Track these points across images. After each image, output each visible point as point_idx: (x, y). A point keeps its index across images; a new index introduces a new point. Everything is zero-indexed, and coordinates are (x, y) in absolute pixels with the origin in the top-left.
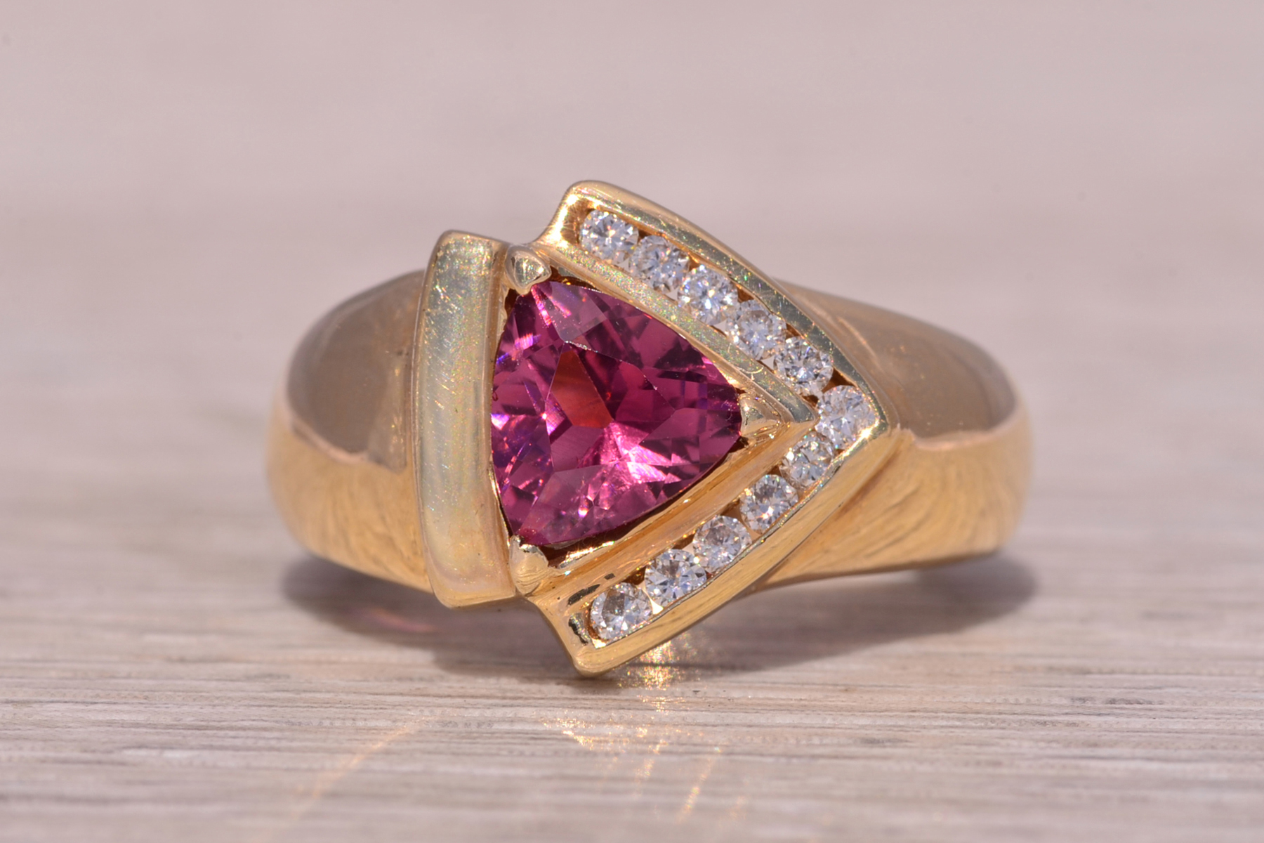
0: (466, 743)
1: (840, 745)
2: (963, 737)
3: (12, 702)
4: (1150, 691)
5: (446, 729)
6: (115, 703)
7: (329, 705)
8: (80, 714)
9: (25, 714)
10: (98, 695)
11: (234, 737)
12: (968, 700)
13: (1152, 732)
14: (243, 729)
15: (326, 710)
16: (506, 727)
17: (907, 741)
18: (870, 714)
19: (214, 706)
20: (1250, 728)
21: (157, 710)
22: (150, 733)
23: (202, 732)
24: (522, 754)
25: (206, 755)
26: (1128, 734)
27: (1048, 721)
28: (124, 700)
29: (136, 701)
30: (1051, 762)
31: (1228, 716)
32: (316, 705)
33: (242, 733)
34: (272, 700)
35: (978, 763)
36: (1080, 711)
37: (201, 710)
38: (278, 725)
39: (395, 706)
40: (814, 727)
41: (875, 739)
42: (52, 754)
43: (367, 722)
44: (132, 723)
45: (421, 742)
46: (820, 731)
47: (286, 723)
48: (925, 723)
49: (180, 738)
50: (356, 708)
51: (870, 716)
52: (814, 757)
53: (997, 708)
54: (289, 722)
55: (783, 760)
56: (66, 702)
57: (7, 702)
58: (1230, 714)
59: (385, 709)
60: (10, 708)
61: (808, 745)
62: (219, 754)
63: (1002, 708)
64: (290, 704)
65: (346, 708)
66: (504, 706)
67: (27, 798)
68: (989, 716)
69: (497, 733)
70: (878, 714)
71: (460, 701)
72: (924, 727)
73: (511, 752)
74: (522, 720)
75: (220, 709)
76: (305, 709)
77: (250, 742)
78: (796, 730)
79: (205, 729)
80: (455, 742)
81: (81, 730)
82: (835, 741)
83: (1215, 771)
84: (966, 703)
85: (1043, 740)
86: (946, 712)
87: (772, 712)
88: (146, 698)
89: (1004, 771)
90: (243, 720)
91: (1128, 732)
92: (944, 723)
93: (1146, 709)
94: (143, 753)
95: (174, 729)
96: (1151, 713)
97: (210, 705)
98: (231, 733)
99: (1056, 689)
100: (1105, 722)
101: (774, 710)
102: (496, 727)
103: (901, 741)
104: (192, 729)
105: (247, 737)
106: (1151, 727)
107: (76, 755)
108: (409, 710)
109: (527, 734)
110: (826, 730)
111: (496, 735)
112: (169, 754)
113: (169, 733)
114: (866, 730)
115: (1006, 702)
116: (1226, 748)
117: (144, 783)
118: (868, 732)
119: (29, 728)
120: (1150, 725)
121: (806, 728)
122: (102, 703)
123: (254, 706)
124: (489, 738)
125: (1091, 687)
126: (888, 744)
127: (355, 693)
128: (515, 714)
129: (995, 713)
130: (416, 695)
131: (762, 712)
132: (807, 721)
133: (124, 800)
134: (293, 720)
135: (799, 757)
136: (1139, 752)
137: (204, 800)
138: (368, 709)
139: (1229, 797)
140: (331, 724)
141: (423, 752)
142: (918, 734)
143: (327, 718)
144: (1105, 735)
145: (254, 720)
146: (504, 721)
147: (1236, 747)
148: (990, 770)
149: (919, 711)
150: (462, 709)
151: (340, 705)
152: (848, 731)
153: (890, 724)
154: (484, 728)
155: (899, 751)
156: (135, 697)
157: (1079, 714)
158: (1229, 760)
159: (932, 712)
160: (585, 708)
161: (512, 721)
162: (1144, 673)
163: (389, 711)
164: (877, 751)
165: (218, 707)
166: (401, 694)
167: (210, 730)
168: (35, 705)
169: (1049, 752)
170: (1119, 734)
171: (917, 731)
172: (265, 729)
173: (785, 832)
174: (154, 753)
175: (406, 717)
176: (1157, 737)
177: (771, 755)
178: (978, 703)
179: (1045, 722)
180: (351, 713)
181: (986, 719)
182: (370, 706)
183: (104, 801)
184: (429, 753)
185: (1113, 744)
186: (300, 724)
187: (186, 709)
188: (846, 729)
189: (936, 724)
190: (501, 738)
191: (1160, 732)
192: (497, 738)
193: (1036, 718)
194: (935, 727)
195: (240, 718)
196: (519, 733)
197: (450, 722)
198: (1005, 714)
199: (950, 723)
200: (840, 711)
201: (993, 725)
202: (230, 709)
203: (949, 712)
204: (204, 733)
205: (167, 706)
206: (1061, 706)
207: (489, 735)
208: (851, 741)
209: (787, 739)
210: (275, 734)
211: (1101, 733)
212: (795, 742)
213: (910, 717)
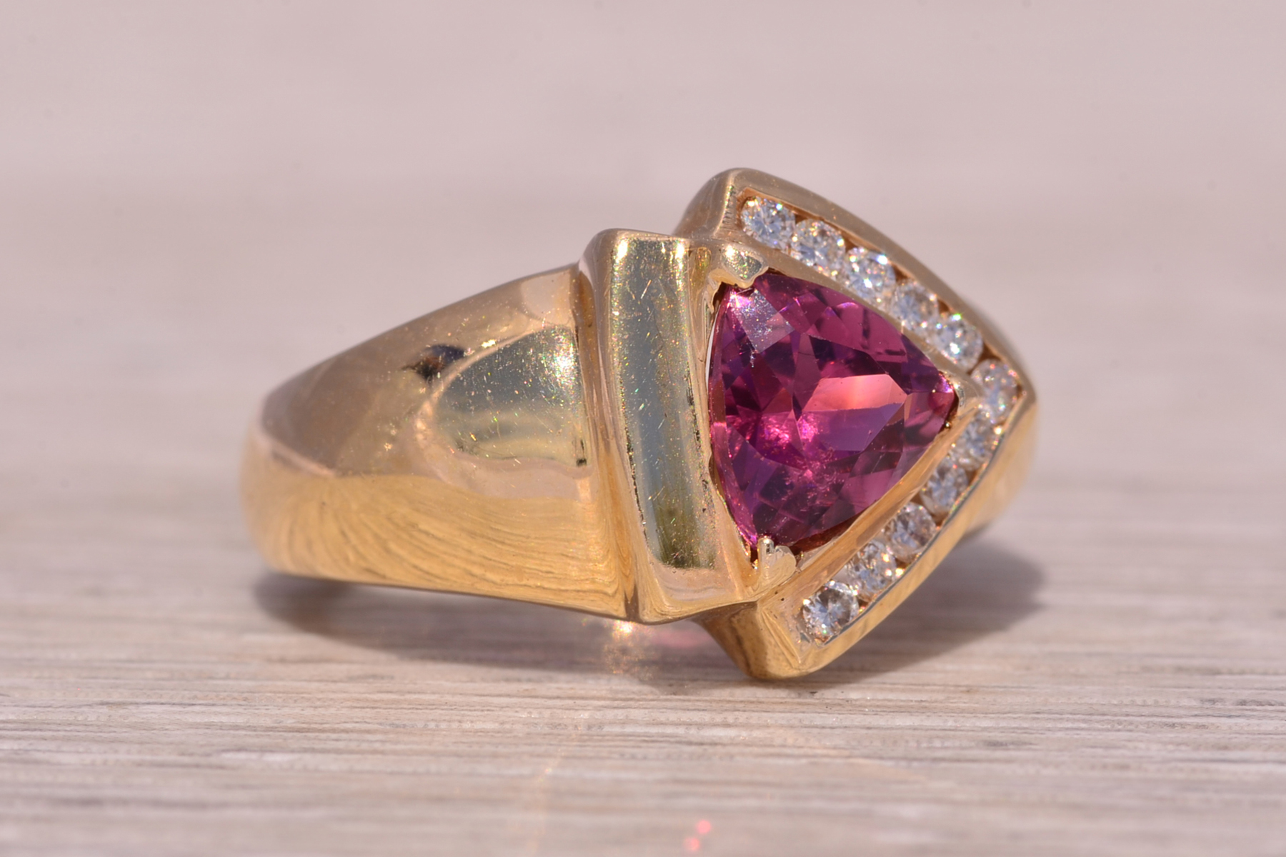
0: (577, 746)
1: (962, 748)
2: (1089, 739)
3: (107, 704)
4: (1282, 692)
5: (555, 731)
6: (213, 705)
7: (434, 707)
8: (178, 717)
9: (120, 716)
10: (195, 697)
11: (337, 740)
12: (1094, 701)
14: (346, 731)
15: (432, 711)
16: (617, 729)
17: (1031, 744)
18: (993, 715)
19: (316, 707)
21: (257, 711)
22: (250, 736)
23: (304, 734)
24: (633, 757)
25: (308, 757)
26: (1260, 736)
27: (1177, 723)
28: (222, 702)
29: (234, 702)
30: (1180, 765)
32: (420, 707)
33: (344, 736)
34: (376, 701)
35: (1105, 767)
36: (1210, 712)
37: (302, 712)
38: (382, 727)
39: (502, 707)
40: (935, 730)
41: (998, 742)
42: (148, 758)
43: (473, 724)
44: (231, 726)
45: (530, 745)
46: (941, 733)
47: (390, 725)
48: (1050, 725)
49: (280, 741)
50: (463, 710)
51: (993, 718)
52: (935, 760)
53: (1125, 710)
54: (393, 724)
55: (903, 764)
56: (162, 704)
57: (102, 704)
59: (493, 711)
60: (105, 710)
61: (929, 748)
62: (320, 757)
63: (1128, 710)
64: (394, 706)
65: (452, 709)
66: (615, 708)
67: (123, 802)
68: (1116, 718)
69: (608, 735)
70: (1002, 716)
71: (570, 702)
72: (1049, 730)
73: (622, 755)
74: (636, 722)
75: (321, 711)
76: (410, 711)
77: (353, 745)
78: (916, 733)
79: (307, 732)
80: (564, 745)
81: (178, 732)
82: (957, 744)
84: (1091, 704)
85: (1171, 743)
86: (1071, 714)
87: (892, 714)
88: (245, 699)
89: (1132, 774)
90: (345, 722)
91: (1259, 734)
92: (1070, 725)
93: (1278, 711)
94: (242, 756)
95: (274, 731)
97: (311, 707)
98: (334, 736)
99: (1185, 690)
100: (1236, 724)
101: (893, 712)
102: (607, 729)
103: (1025, 743)
104: (293, 732)
105: (350, 740)
106: (1283, 729)
107: (173, 758)
108: (517, 712)
109: (639, 736)
110: (947, 732)
111: (607, 738)
112: (269, 758)
113: (269, 735)
114: (990, 732)
115: (1133, 704)
117: (244, 787)
118: (991, 734)
119: (124, 730)
120: (1282, 727)
121: (927, 730)
122: (200, 704)
123: (356, 707)
124: (600, 741)
125: (1220, 688)
126: (1011, 747)
127: (461, 694)
128: (627, 716)
129: (1121, 715)
130: (524, 697)
131: (881, 713)
132: (928, 723)
133: (224, 805)
134: (397, 722)
135: (920, 760)
136: (1272, 755)
137: (306, 804)
138: (475, 710)
140: (437, 726)
141: (532, 755)
142: (1043, 736)
143: (433, 720)
144: (1236, 737)
145: (357, 722)
146: (615, 723)
148: (1117, 774)
149: (1043, 713)
150: (572, 711)
151: (446, 707)
152: (970, 733)
153: (1014, 726)
154: (594, 731)
155: (1023, 754)
156: (235, 698)
157: (1209, 715)
159: (1057, 713)
160: (699, 710)
161: (624, 723)
162: (1276, 674)
163: (497, 713)
164: (999, 754)
165: (320, 709)
166: (509, 696)
167: (312, 732)
168: (130, 707)
169: (1178, 755)
170: (1250, 736)
171: (1042, 734)
172: (368, 732)
173: (905, 838)
174: (254, 756)
175: (514, 719)
177: (892, 758)
178: (1104, 705)
179: (1174, 724)
180: (457, 715)
181: (1113, 721)
182: (477, 708)
183: (202, 806)
184: (539, 756)
185: (1245, 747)
186: (404, 726)
187: (286, 710)
188: (968, 731)
189: (1062, 726)
190: (613, 741)
192: (608, 740)
193: (1164, 720)
194: (1060, 730)
195: (343, 720)
196: (631, 736)
197: (560, 725)
198: (1132, 715)
199: (1076, 725)
200: (961, 713)
201: (1120, 727)
202: (332, 710)
203: (1075, 714)
204: (306, 736)
205: (267, 707)
206: (1190, 708)
207: (600, 738)
208: (973, 744)
209: (907, 742)
210: (379, 737)
211: (1232, 736)
212: (915, 745)
213: (1034, 719)
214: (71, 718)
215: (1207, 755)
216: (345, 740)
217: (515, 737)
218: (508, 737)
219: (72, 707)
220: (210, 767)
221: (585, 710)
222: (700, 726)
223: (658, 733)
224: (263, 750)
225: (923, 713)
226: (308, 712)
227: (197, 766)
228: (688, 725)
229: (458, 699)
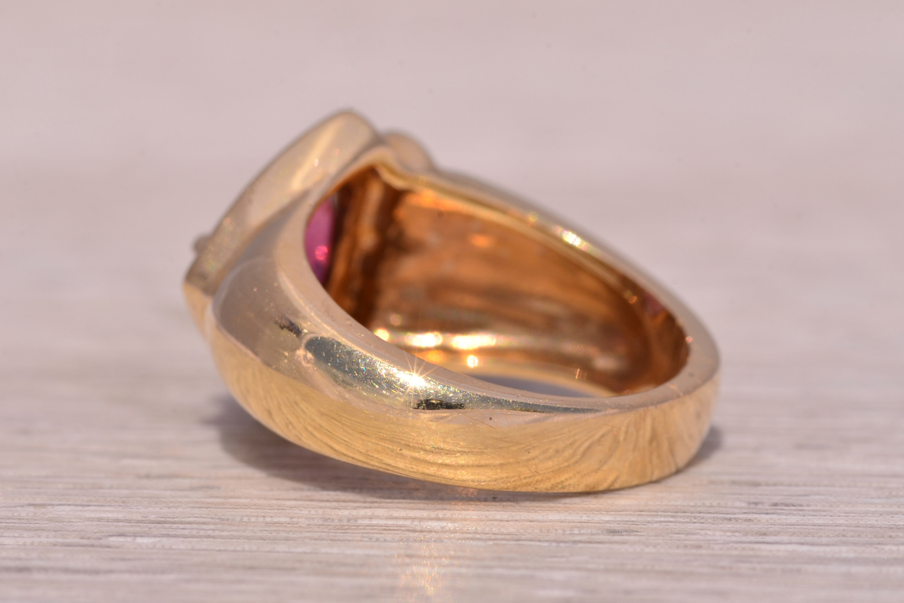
0: (340, 533)
1: (593, 534)
2: (675, 528)
3: (33, 505)
4: (801, 498)
5: (326, 523)
6: (102, 506)
7: (247, 507)
8: (80, 513)
9: (42, 513)
10: (90, 501)
11: (184, 529)
12: (678, 503)
13: (803, 525)
14: (190, 523)
15: (246, 510)
16: (367, 522)
17: (637, 532)
18: (612, 513)
19: (170, 507)
20: (868, 522)
21: (131, 510)
22: (127, 526)
23: (162, 525)
24: (377, 540)
25: (164, 540)
26: (787, 526)
27: (733, 518)
28: (108, 504)
29: (116, 504)
30: (735, 545)
31: (854, 515)
32: (238, 507)
33: (188, 526)
34: (208, 503)
35: (686, 547)
36: (754, 511)
37: (161, 511)
38: (213, 520)
39: (292, 507)
40: (575, 522)
41: (616, 530)
42: (60, 540)
43: (273, 518)
44: (114, 519)
45: (310, 532)
46: (579, 525)
47: (218, 519)
48: (650, 519)
49: (146, 529)
50: (265, 509)
51: (612, 515)
52: (575, 542)
53: (699, 509)
54: (220, 518)
55: (554, 544)
56: (69, 505)
57: (30, 505)
58: (855, 513)
59: (285, 509)
60: (31, 509)
61: (570, 534)
62: (173, 540)
63: (701, 509)
64: (221, 506)
65: (258, 509)
66: (365, 508)
67: (45, 570)
68: (693, 515)
69: (361, 526)
70: (617, 513)
71: (335, 504)
72: (649, 522)
73: (370, 539)
74: (378, 517)
75: (173, 510)
76: (231, 510)
77: (194, 532)
78: (562, 524)
79: (164, 523)
80: (332, 532)
81: (80, 524)
82: (589, 531)
83: (845, 552)
84: (677, 506)
85: (729, 531)
86: (663, 512)
87: (546, 512)
88: (123, 502)
89: (704, 552)
90: (189, 517)
91: (786, 525)
92: (662, 519)
93: (799, 510)
94: (121, 539)
95: (143, 523)
96: (801, 513)
97: (167, 507)
98: (182, 526)
99: (738, 496)
100: (771, 519)
101: (547, 510)
102: (360, 522)
103: (634, 531)
104: (155, 523)
105: (192, 529)
106: (802, 522)
107: (77, 540)
108: (301, 510)
109: (381, 526)
110: (583, 524)
111: (360, 527)
112: (139, 540)
113: (139, 526)
114: (610, 524)
115: (704, 505)
116: (852, 536)
117: (123, 560)
118: (611, 525)
119: (45, 522)
120: (801, 520)
121: (569, 522)
122: (94, 505)
123: (195, 507)
124: (356, 529)
125: (761, 495)
126: (625, 533)
127: (264, 499)
128: (373, 513)
129: (697, 513)
130: (305, 500)
131: (539, 511)
132: (570, 518)
133: (111, 571)
134: (223, 517)
135: (565, 542)
136: (795, 539)
137: (163, 572)
138: (274, 509)
139: (855, 569)
140: (249, 520)
141: (311, 539)
142: (645, 526)
143: (246, 516)
144: (771, 527)
145: (197, 517)
146: (365, 518)
147: (859, 536)
148: (694, 551)
149: (645, 511)
150: (337, 510)
151: (255, 507)
152: (598, 525)
153: (626, 520)
154: (352, 523)
155: (632, 538)
156: (116, 502)
157: (753, 513)
158: (855, 544)
159: (654, 512)
160: (420, 509)
161: (371, 518)
162: (797, 485)
163: (288, 511)
164: (617, 538)
165: (172, 509)
166: (296, 500)
167: (167, 524)
168: (48, 507)
169: (734, 539)
170: (780, 526)
171: (644, 525)
172: (204, 523)
173: (556, 593)
174: (129, 539)
175: (299, 515)
176: (806, 529)
177: (547, 541)
178: (685, 506)
179: (731, 519)
180: (262, 513)
181: (691, 516)
182: (275, 507)
183: (96, 572)
184: (315, 539)
185: (777, 534)
186: (228, 519)
187: (150, 509)
188: (596, 523)
189: (657, 520)
190: (364, 529)
191: (808, 525)
192: (361, 529)
193: (724, 516)
194: (656, 522)
195: (188, 516)
196: (376, 526)
197: (329, 519)
198: (704, 513)
199: (666, 519)
200: (592, 511)
201: (695, 520)
202: (180, 510)
203: (666, 512)
204: (163, 526)
205: (137, 507)
206: (741, 508)
207: (356, 527)
208: (599, 532)
209: (556, 530)
210: (212, 527)
211: (768, 526)
212: (562, 532)
213: (639, 515)
214: (10, 514)
215: (753, 539)
216: (189, 529)
217: (300, 527)
218: (295, 527)
219: (10, 507)
220: (101, 546)
221: (346, 509)
222: (421, 519)
223: (394, 524)
224: (135, 535)
225: (567, 511)
226: (165, 510)
227: (93, 546)
228: (414, 519)
229: (262, 502)
